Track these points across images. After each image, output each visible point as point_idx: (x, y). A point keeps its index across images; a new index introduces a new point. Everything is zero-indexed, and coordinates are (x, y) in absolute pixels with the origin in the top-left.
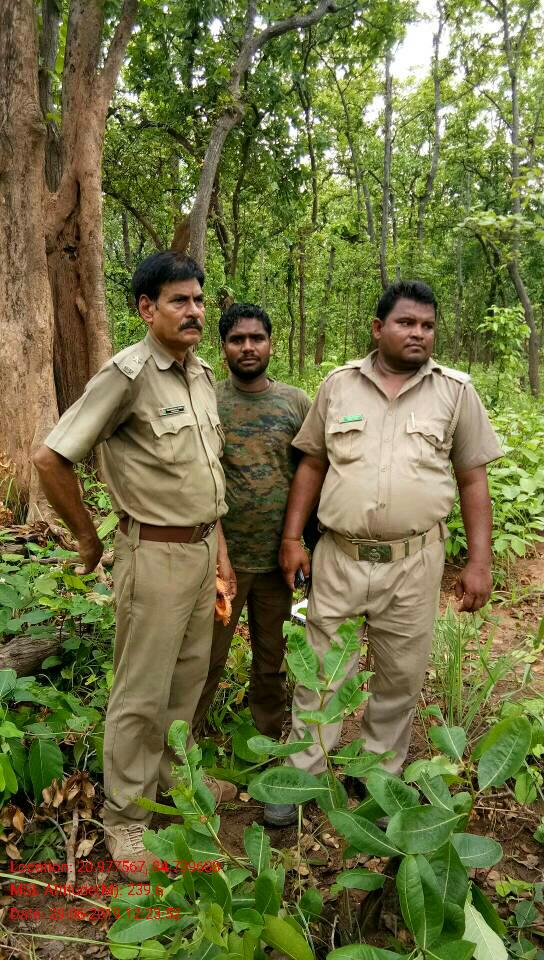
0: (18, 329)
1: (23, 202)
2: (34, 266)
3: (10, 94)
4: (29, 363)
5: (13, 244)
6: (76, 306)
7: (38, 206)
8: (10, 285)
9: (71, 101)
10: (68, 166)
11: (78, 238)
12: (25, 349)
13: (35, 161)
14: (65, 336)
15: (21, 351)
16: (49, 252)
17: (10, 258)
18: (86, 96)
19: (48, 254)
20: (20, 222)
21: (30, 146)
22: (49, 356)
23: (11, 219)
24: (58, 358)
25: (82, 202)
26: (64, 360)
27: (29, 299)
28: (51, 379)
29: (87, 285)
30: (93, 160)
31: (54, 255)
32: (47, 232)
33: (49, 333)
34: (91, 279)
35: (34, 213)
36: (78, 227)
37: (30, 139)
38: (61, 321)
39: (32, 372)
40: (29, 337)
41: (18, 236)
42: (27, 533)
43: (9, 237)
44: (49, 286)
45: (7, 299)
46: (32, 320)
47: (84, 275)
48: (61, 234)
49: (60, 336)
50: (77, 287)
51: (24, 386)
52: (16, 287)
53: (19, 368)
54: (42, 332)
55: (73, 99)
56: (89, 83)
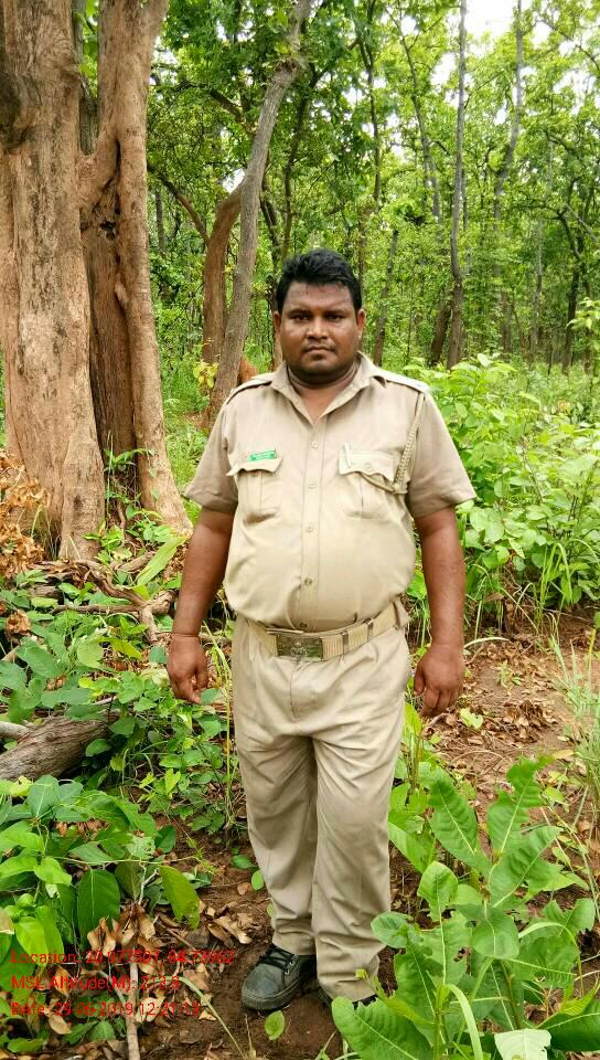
0: (47, 322)
1: (53, 165)
2: (66, 244)
3: (37, 28)
4: (60, 365)
5: (41, 217)
6: (115, 295)
7: (72, 169)
8: (38, 269)
9: (109, 42)
10: (105, 123)
11: (118, 211)
12: (55, 346)
13: (67, 114)
14: (102, 331)
15: (51, 350)
16: (84, 228)
17: (37, 234)
18: (128, 35)
19: (82, 230)
20: (49, 189)
21: (62, 93)
22: (85, 357)
23: (39, 186)
24: (95, 358)
25: (123, 168)
26: (100, 361)
27: (60, 286)
28: (87, 383)
29: (129, 268)
30: (136, 115)
31: (89, 232)
32: (81, 203)
33: (85, 328)
34: (134, 262)
35: (67, 178)
36: (117, 197)
37: (62, 84)
38: (97, 312)
39: (65, 376)
40: (61, 332)
41: (47, 207)
42: (60, 571)
43: (36, 208)
44: (84, 270)
45: (34, 286)
46: (65, 311)
47: (125, 257)
48: (97, 206)
49: (97, 332)
50: (117, 272)
51: (55, 392)
52: (45, 271)
53: (49, 370)
54: (76, 326)
55: (111, 39)
56: (131, 19)
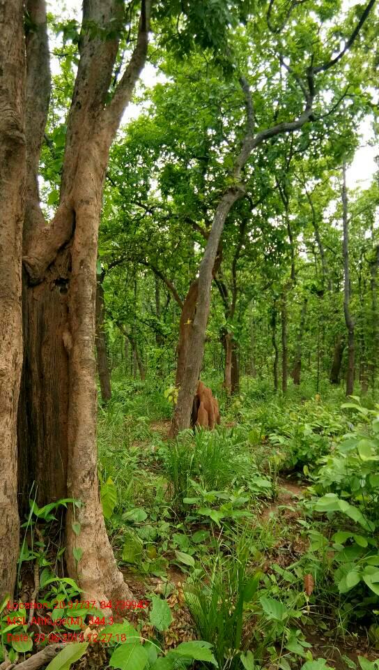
6: (63, 342)
9: (74, 135)
10: (65, 197)
11: (70, 269)
14: (47, 375)
18: (89, 128)
25: (77, 232)
30: (90, 189)
31: (44, 287)
34: (79, 312)
36: (70, 257)
38: (44, 358)
47: (73, 308)
48: (52, 264)
49: (42, 377)
50: (65, 321)
55: (76, 133)
56: (93, 117)
